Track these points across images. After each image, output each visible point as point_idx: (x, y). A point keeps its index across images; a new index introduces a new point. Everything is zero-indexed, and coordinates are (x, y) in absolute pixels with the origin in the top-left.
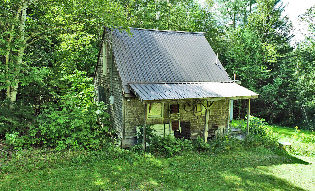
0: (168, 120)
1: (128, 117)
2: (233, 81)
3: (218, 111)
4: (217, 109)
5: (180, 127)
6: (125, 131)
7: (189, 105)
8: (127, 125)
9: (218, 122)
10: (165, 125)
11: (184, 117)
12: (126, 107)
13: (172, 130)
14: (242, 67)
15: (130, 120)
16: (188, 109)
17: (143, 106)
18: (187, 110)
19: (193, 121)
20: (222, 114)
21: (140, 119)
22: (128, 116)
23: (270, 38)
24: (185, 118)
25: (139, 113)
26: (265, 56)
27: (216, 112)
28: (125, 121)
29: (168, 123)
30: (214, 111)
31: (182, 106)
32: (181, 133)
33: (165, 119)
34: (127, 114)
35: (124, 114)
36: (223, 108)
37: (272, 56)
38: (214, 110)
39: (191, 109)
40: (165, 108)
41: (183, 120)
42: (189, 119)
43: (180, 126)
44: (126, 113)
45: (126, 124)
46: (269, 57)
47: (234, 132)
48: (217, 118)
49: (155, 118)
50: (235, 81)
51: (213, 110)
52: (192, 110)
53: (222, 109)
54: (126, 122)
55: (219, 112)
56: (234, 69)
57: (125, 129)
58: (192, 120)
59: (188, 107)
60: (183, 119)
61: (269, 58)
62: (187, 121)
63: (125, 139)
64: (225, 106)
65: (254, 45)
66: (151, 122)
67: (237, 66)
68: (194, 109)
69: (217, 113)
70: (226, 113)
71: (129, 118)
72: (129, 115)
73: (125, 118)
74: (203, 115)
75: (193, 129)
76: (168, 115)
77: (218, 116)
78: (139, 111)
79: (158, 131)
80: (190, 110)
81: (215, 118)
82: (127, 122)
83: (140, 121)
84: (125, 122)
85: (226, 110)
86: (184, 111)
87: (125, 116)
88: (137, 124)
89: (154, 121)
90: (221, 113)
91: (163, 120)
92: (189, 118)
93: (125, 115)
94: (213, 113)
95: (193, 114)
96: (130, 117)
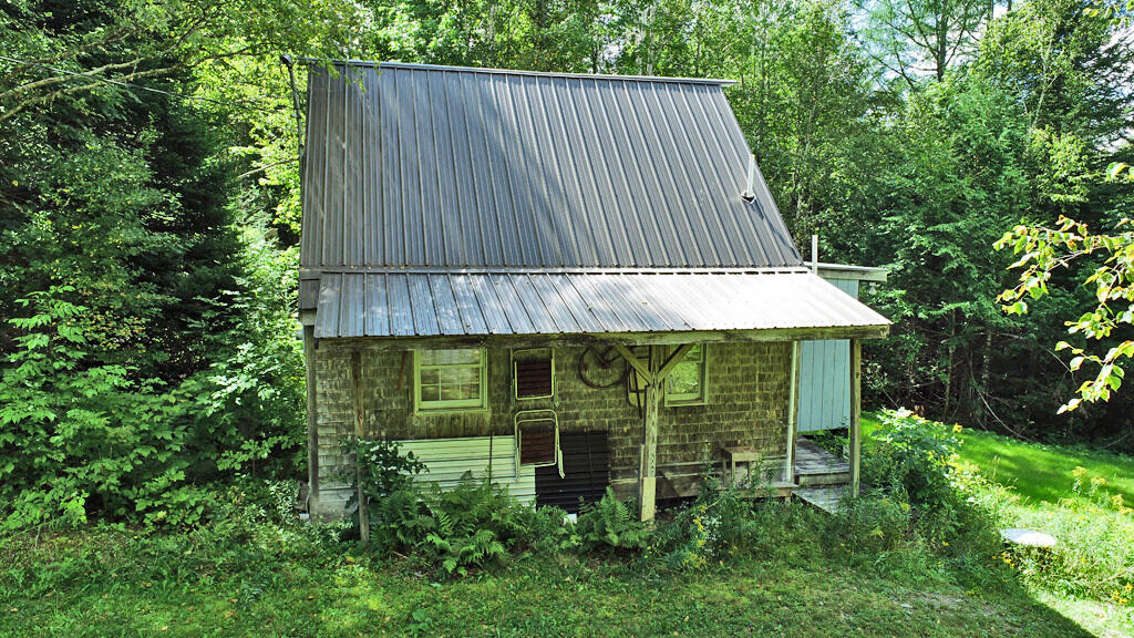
0: (508, 421)
1: (330, 407)
2: (810, 268)
3: (737, 388)
4: (736, 379)
5: (560, 453)
6: (321, 462)
7: (604, 363)
8: (328, 436)
9: (740, 434)
10: (497, 440)
11: (584, 412)
12: (321, 367)
13: (525, 460)
14: (949, 221)
15: (340, 416)
16: (600, 376)
17: (393, 364)
18: (595, 381)
19: (625, 429)
20: (758, 400)
21: (385, 415)
22: (331, 402)
23: (1069, 111)
24: (587, 417)
25: (379, 392)
26: (1043, 179)
27: (731, 391)
28: (319, 422)
29: (508, 432)
30: (722, 389)
31: (573, 366)
32: (562, 475)
33: (496, 415)
34: (324, 395)
35: (314, 394)
36: (762, 378)
37: (1071, 179)
38: (723, 384)
39: (616, 377)
40: (495, 371)
41: (578, 422)
42: (607, 420)
43: (557, 446)
44: (319, 389)
45: (321, 432)
46: (1060, 182)
47: (818, 478)
48: (738, 416)
49: (450, 413)
50: (815, 269)
51: (717, 386)
52: (616, 384)
53: (760, 380)
54: (322, 426)
55: (745, 393)
56: (912, 228)
57: (320, 453)
58: (621, 423)
59: (600, 370)
60: (577, 417)
61: (1057, 185)
62: (595, 428)
63: (321, 493)
64: (771, 369)
65: (1001, 138)
66: (431, 425)
67: (931, 219)
68: (623, 380)
69: (738, 396)
70: (780, 399)
71: (335, 411)
72: (335, 397)
73: (319, 411)
74: (669, 402)
75: (627, 461)
76: (508, 402)
77: (743, 408)
78: (378, 381)
79: (429, 465)
80: (609, 382)
81: (729, 417)
82: (326, 426)
83: (384, 424)
84: (316, 424)
85: (780, 387)
86: (582, 385)
87: (318, 401)
88: (371, 433)
89: (445, 425)
90: (752, 398)
91: (488, 419)
92: (605, 416)
93: (318, 396)
94: (717, 398)
95: (624, 399)
96: (337, 406)
